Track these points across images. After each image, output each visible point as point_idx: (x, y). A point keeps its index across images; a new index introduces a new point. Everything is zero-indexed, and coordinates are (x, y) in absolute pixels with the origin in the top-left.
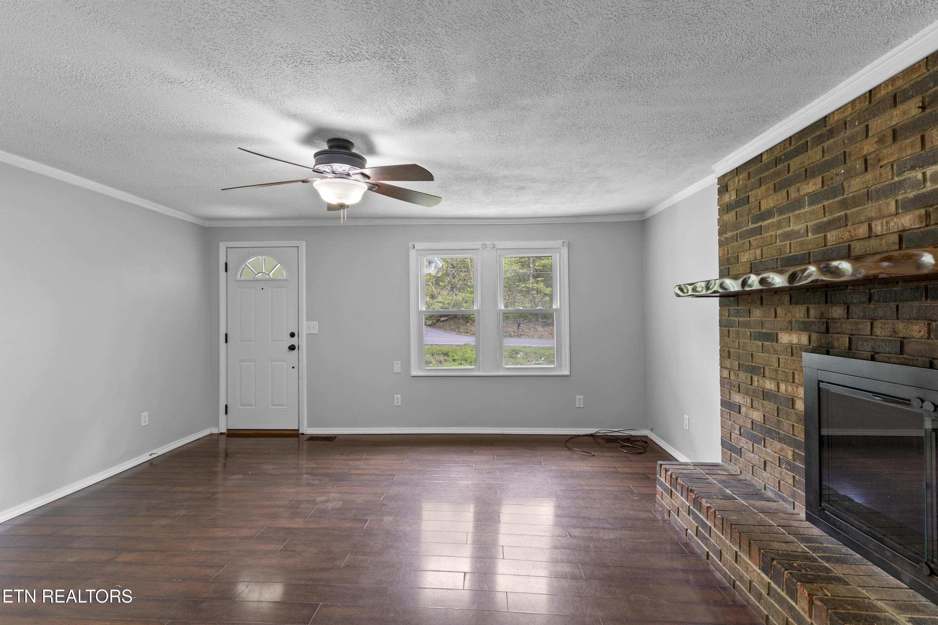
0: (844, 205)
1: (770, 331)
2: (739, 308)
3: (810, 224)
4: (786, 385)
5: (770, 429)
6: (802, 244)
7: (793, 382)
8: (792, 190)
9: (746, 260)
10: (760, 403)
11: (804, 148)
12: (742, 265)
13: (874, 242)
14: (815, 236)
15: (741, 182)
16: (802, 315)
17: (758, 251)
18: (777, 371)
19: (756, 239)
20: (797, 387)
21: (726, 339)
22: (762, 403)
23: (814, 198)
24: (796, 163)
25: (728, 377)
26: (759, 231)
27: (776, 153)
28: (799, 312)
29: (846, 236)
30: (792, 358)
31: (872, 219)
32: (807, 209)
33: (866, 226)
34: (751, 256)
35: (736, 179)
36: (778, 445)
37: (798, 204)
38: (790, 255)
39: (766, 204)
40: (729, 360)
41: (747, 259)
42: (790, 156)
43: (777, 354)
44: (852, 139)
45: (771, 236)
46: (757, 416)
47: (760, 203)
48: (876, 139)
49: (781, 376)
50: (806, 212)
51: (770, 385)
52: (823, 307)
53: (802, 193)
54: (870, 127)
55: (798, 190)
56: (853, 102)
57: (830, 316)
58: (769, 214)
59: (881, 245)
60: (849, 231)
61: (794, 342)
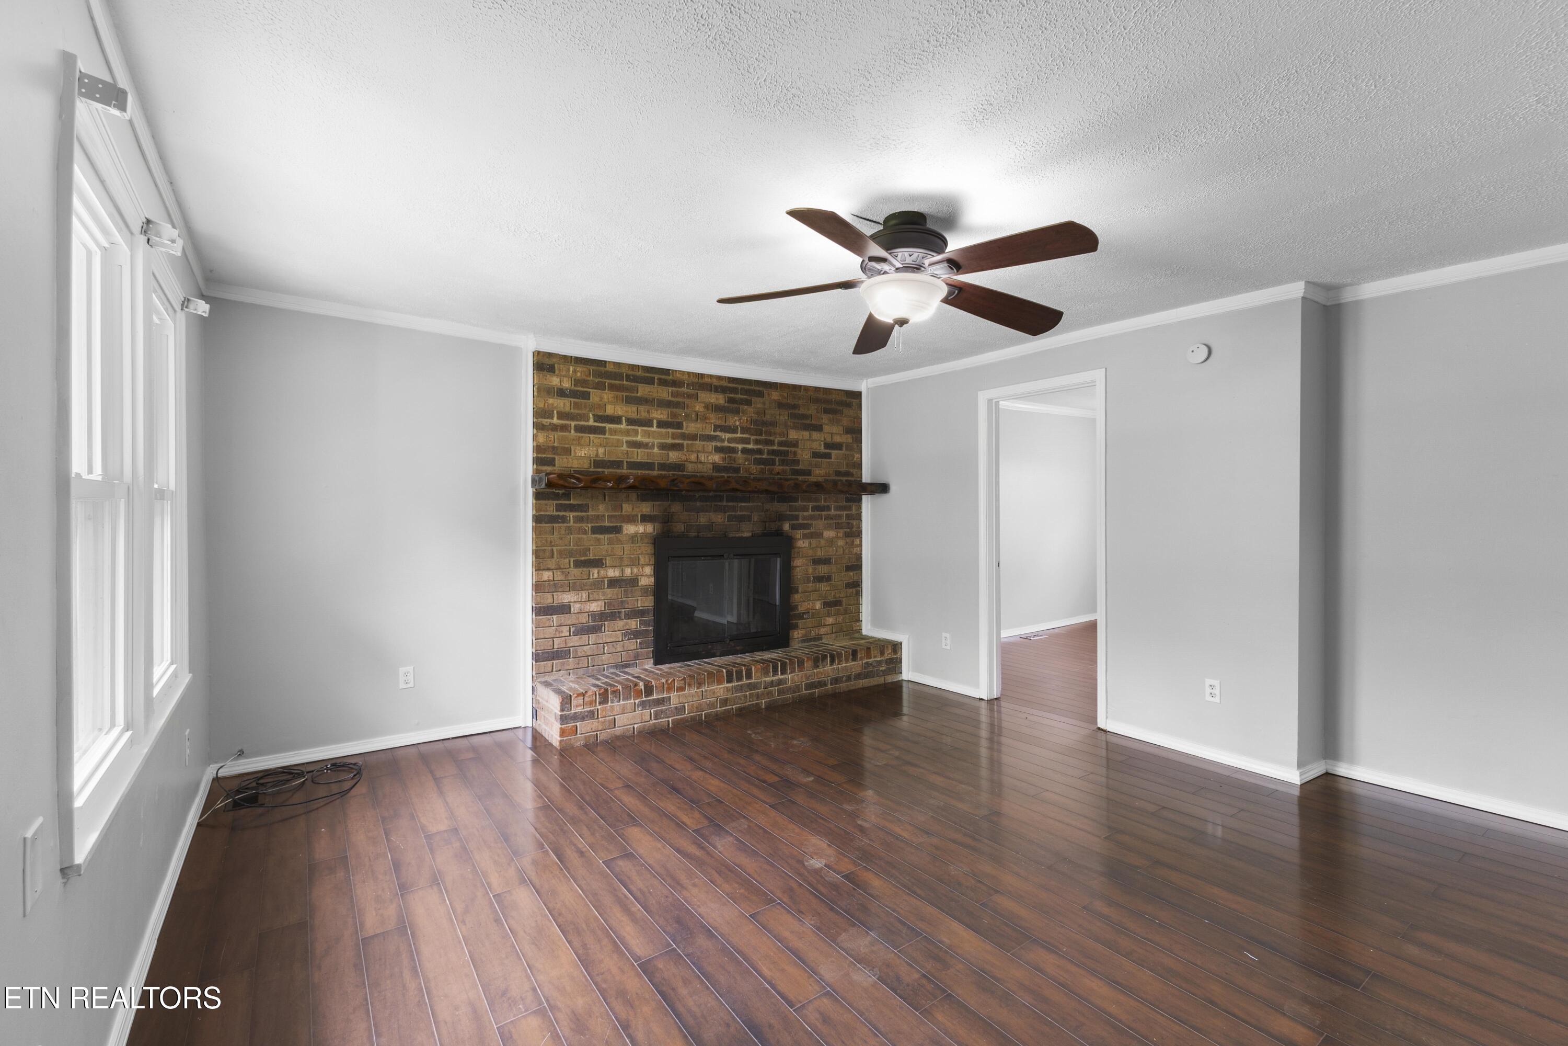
0: (684, 436)
1: (615, 525)
2: (572, 502)
3: (656, 441)
4: (632, 568)
5: (612, 612)
6: (649, 455)
7: (639, 564)
8: (641, 408)
9: (583, 455)
10: (600, 593)
11: (650, 382)
12: (577, 459)
13: (700, 466)
14: (661, 452)
15: (579, 374)
16: (649, 510)
17: (601, 450)
18: (621, 559)
19: (599, 438)
20: (642, 568)
21: (550, 537)
22: (602, 592)
23: (661, 424)
24: (643, 390)
25: (552, 579)
26: (602, 431)
27: (625, 371)
28: (646, 508)
29: (684, 458)
30: (637, 545)
31: (698, 452)
32: (654, 428)
33: (696, 455)
34: (591, 453)
35: (571, 369)
36: (620, 624)
37: (648, 423)
38: (638, 460)
39: (610, 410)
40: (553, 560)
41: (585, 454)
42: (636, 379)
43: (622, 544)
44: (689, 396)
45: (618, 440)
46: (595, 607)
47: (605, 405)
48: (703, 405)
49: (626, 562)
50: (654, 432)
51: (612, 573)
52: (666, 504)
53: (652, 415)
54: (699, 395)
55: (648, 412)
56: (689, 373)
57: (672, 511)
58: (616, 420)
59: (703, 468)
60: (686, 455)
61: (640, 532)
